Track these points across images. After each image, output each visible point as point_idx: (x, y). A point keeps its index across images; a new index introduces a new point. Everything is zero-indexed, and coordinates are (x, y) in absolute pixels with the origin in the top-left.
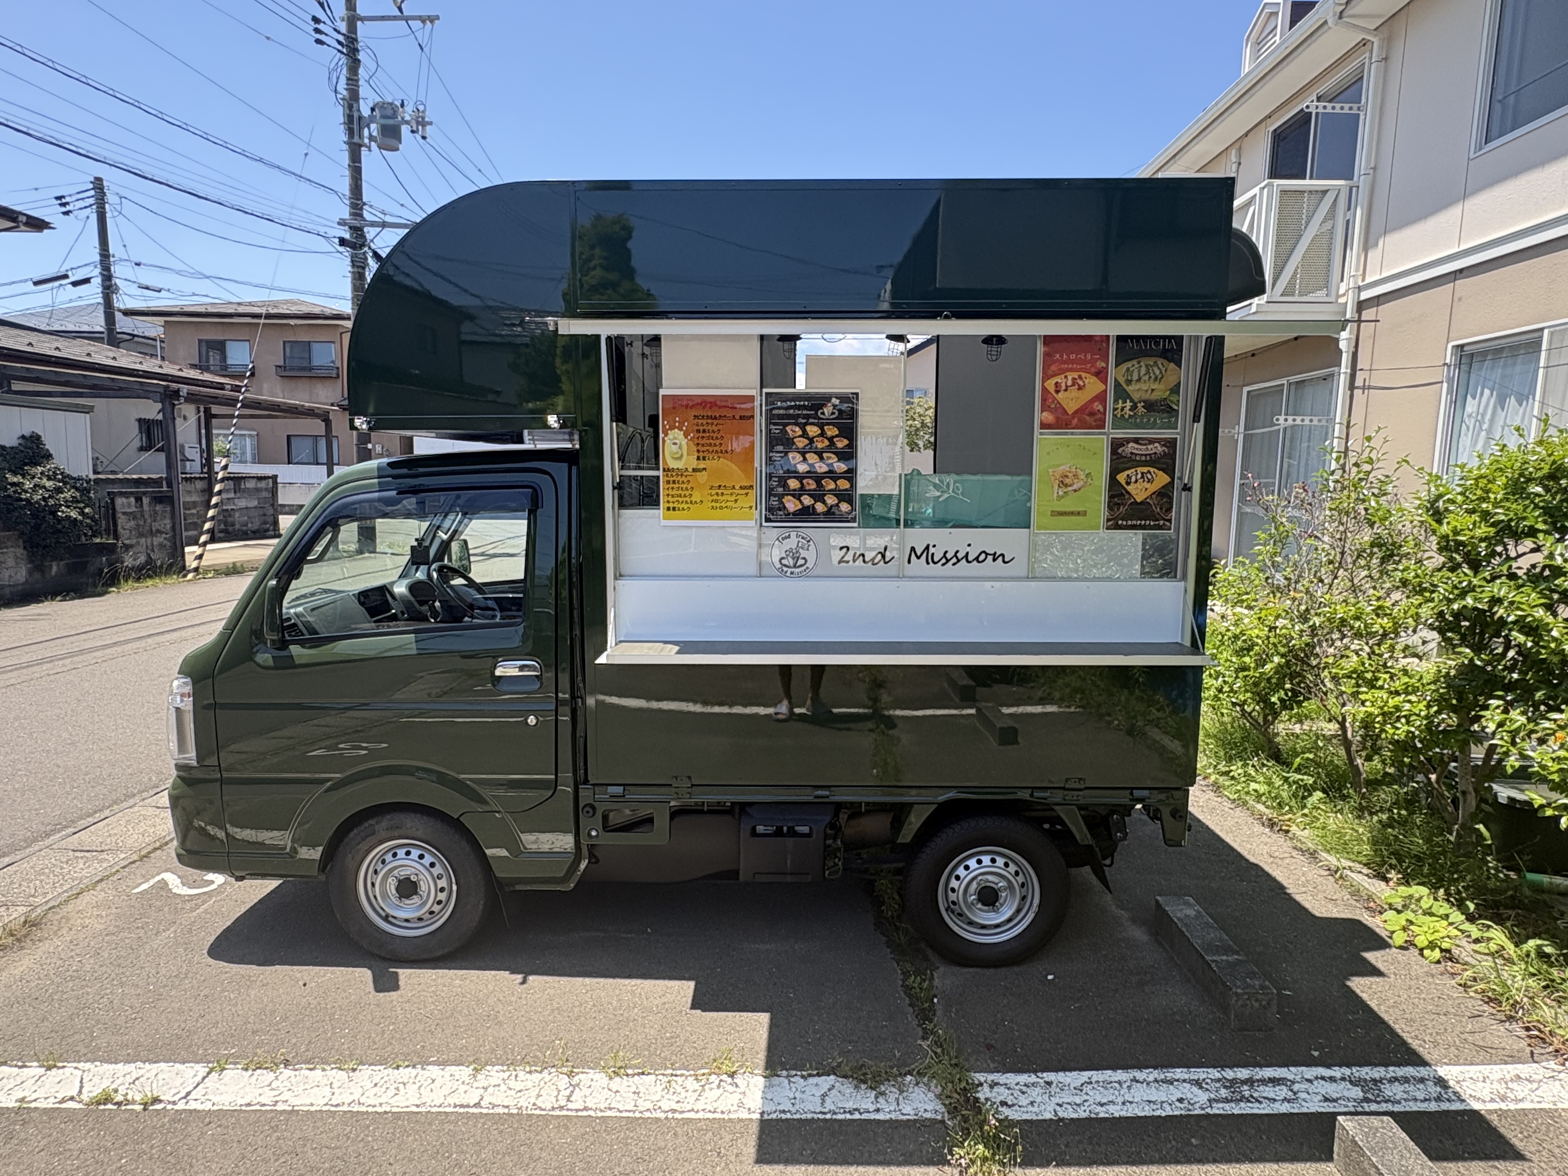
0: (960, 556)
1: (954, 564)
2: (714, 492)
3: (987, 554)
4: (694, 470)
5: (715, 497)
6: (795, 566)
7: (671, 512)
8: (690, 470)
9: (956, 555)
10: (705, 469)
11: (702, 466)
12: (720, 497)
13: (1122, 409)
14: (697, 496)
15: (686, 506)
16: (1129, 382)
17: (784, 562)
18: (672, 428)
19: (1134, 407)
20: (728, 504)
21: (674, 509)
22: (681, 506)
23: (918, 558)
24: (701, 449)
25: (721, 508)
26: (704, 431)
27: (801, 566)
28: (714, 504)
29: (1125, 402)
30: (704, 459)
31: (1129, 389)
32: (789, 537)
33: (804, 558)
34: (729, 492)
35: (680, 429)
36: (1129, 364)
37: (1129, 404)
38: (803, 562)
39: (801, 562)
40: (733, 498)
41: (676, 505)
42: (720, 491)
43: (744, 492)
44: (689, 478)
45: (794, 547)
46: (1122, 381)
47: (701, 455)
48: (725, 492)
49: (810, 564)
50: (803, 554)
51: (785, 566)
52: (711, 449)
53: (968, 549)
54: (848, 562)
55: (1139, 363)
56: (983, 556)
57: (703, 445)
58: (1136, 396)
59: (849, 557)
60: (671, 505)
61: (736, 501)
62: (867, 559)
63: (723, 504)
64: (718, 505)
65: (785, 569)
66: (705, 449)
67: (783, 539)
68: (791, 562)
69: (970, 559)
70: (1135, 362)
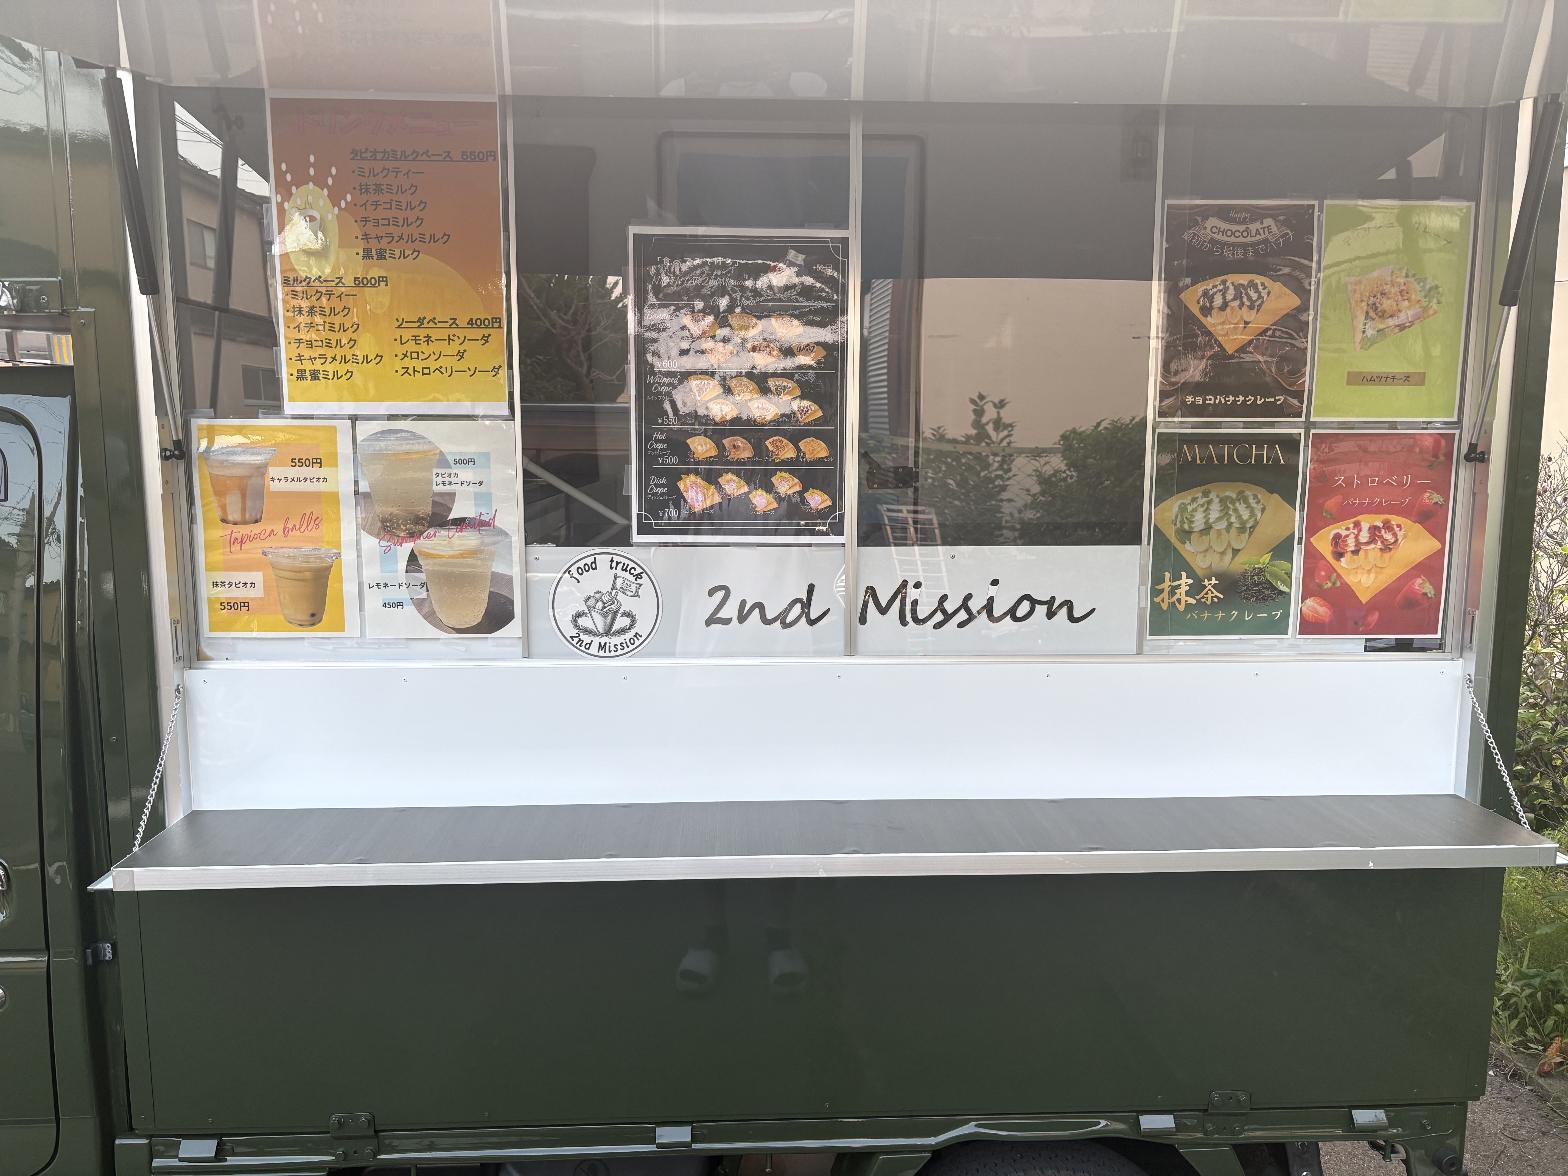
0: (975, 605)
1: (961, 625)
2: (407, 334)
3: (1034, 602)
4: (359, 282)
5: (411, 347)
6: (608, 632)
7: (308, 382)
8: (349, 281)
9: (965, 606)
10: (383, 279)
11: (375, 272)
12: (424, 347)
13: (1172, 593)
14: (366, 345)
15: (342, 369)
16: (1185, 535)
17: (582, 622)
18: (300, 182)
19: (1196, 588)
20: (443, 362)
21: (315, 375)
22: (330, 368)
23: (883, 611)
24: (373, 231)
25: (426, 372)
26: (378, 189)
27: (623, 631)
28: (407, 362)
29: (1176, 577)
30: (381, 256)
31: (1188, 550)
32: (593, 566)
33: (628, 615)
34: (444, 334)
35: (321, 184)
36: (1185, 498)
37: (1185, 581)
38: (625, 622)
39: (621, 622)
40: (455, 348)
41: (317, 365)
42: (422, 333)
43: (478, 333)
44: (347, 302)
45: (606, 587)
46: (1170, 533)
47: (374, 246)
48: (435, 334)
49: (643, 627)
50: (627, 603)
51: (586, 631)
52: (396, 231)
53: (992, 591)
54: (727, 622)
55: (1206, 494)
56: (1025, 607)
57: (377, 224)
58: (1200, 564)
59: (730, 611)
60: (308, 366)
61: (461, 355)
62: (770, 615)
63: (432, 364)
64: (419, 365)
65: (586, 638)
66: (382, 231)
67: (581, 571)
68: (600, 623)
69: (997, 613)
70: (1197, 492)
